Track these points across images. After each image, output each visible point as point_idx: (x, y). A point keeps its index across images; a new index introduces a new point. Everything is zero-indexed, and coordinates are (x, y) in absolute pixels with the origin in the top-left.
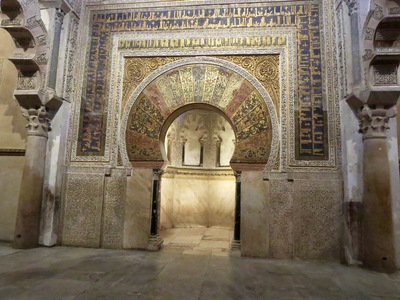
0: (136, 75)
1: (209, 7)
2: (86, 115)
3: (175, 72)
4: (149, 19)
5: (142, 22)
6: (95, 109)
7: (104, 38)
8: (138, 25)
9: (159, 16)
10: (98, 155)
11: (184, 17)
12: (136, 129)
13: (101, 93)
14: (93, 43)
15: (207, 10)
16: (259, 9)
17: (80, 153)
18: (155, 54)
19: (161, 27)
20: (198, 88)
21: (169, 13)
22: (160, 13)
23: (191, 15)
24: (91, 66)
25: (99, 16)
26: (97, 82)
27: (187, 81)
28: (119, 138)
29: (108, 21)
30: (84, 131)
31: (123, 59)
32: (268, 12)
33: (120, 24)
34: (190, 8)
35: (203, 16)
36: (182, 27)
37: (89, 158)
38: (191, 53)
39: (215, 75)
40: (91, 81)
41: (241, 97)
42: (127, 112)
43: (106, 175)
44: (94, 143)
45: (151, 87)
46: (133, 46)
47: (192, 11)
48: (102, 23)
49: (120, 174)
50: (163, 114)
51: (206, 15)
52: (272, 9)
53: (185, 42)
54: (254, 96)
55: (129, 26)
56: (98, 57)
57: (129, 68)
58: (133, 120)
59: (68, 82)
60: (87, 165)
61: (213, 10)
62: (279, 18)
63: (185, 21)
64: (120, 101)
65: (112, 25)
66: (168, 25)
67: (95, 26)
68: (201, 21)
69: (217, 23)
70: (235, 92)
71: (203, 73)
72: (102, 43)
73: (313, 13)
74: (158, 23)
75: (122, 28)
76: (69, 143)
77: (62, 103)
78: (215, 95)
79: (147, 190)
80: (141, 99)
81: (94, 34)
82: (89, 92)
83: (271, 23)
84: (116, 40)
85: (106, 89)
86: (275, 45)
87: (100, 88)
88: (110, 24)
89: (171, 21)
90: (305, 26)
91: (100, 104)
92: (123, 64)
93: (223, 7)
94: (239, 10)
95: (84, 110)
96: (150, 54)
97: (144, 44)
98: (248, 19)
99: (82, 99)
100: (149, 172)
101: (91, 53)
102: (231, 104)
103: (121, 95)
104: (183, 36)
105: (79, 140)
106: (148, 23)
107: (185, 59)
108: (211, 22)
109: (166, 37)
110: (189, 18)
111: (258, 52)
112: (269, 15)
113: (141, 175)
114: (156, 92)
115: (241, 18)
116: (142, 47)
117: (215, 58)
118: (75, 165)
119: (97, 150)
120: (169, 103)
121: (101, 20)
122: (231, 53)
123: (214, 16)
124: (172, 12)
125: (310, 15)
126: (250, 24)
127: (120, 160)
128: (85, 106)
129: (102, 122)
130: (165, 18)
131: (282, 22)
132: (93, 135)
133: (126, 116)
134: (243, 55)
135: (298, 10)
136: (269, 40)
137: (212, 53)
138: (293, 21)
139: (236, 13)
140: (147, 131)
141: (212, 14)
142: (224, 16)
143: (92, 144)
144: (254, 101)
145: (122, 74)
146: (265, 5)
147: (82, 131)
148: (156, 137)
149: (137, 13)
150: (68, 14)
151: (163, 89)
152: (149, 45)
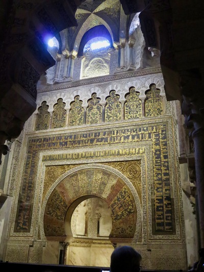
0: (52, 177)
1: (97, 131)
2: (21, 204)
3: (75, 174)
4: (61, 141)
5: (57, 143)
6: (27, 200)
7: (34, 154)
8: (54, 145)
9: (67, 139)
10: (26, 232)
11: (82, 139)
12: (50, 214)
13: (31, 190)
14: (28, 158)
15: (96, 133)
16: (128, 130)
17: (16, 230)
18: (64, 163)
19: (68, 146)
20: (90, 184)
21: (73, 137)
22: (68, 136)
23: (86, 137)
24: (26, 172)
25: (33, 140)
26: (29, 182)
27: (83, 180)
28: (39, 220)
29: (38, 143)
30: (19, 216)
31: (45, 167)
32: (134, 132)
33: (44, 145)
34: (85, 133)
35: (93, 137)
36: (80, 145)
37: (21, 234)
38: (85, 162)
39: (100, 176)
40: (25, 182)
41: (116, 190)
42: (45, 202)
43: (30, 246)
44: (24, 224)
45: (61, 185)
46: (51, 158)
47: (86, 134)
48: (34, 145)
49: (39, 245)
50: (67, 203)
51: (95, 136)
52: (136, 130)
53: (82, 154)
54: (125, 189)
55: (49, 146)
56: (31, 166)
57: (48, 173)
58: (48, 208)
59: (12, 184)
60: (19, 239)
61: (99, 133)
62: (140, 135)
63: (82, 141)
64: (41, 195)
65: (40, 145)
66: (72, 144)
67: (30, 147)
68: (92, 141)
69: (101, 141)
70: (113, 187)
71: (92, 174)
72: (33, 157)
73: (163, 131)
74: (66, 143)
75: (45, 148)
76: (10, 224)
77: (7, 198)
78: (100, 189)
79: (55, 257)
80: (54, 193)
81: (29, 152)
82: (24, 189)
83: (136, 139)
84: (41, 155)
85: (34, 187)
86: (138, 153)
87: (30, 186)
88: (38, 145)
89: (74, 142)
90: (158, 140)
91: (30, 197)
92: (44, 171)
93: (106, 130)
94: (116, 132)
95: (20, 201)
96: (61, 163)
97: (57, 157)
98: (121, 137)
99: (20, 194)
100: (56, 244)
101: (27, 164)
102: (110, 195)
103: (42, 191)
104: (80, 151)
105: (16, 222)
106: (61, 144)
107: (82, 166)
108: (98, 141)
109: (71, 152)
110: (85, 139)
111: (127, 159)
112: (134, 134)
113: (52, 246)
114: (64, 188)
115: (117, 137)
116: (56, 159)
117: (100, 165)
118: (12, 238)
119: (26, 229)
120: (71, 196)
121: (34, 143)
122: (110, 161)
123: (100, 137)
124: (75, 136)
125: (160, 132)
126: (122, 140)
127: (39, 236)
128: (21, 198)
129: (30, 209)
130: (70, 140)
131: (142, 138)
132: (24, 218)
133: (44, 205)
134: (118, 162)
135: (152, 129)
136: (134, 150)
137: (98, 161)
138: (150, 137)
139: (114, 134)
140: (57, 215)
141: (98, 136)
142: (106, 136)
143: (23, 224)
144: (125, 192)
145: (44, 177)
146: (132, 127)
147: (18, 216)
148: (62, 219)
149: (54, 138)
150: (14, 143)
151: (68, 186)
152: (60, 158)
